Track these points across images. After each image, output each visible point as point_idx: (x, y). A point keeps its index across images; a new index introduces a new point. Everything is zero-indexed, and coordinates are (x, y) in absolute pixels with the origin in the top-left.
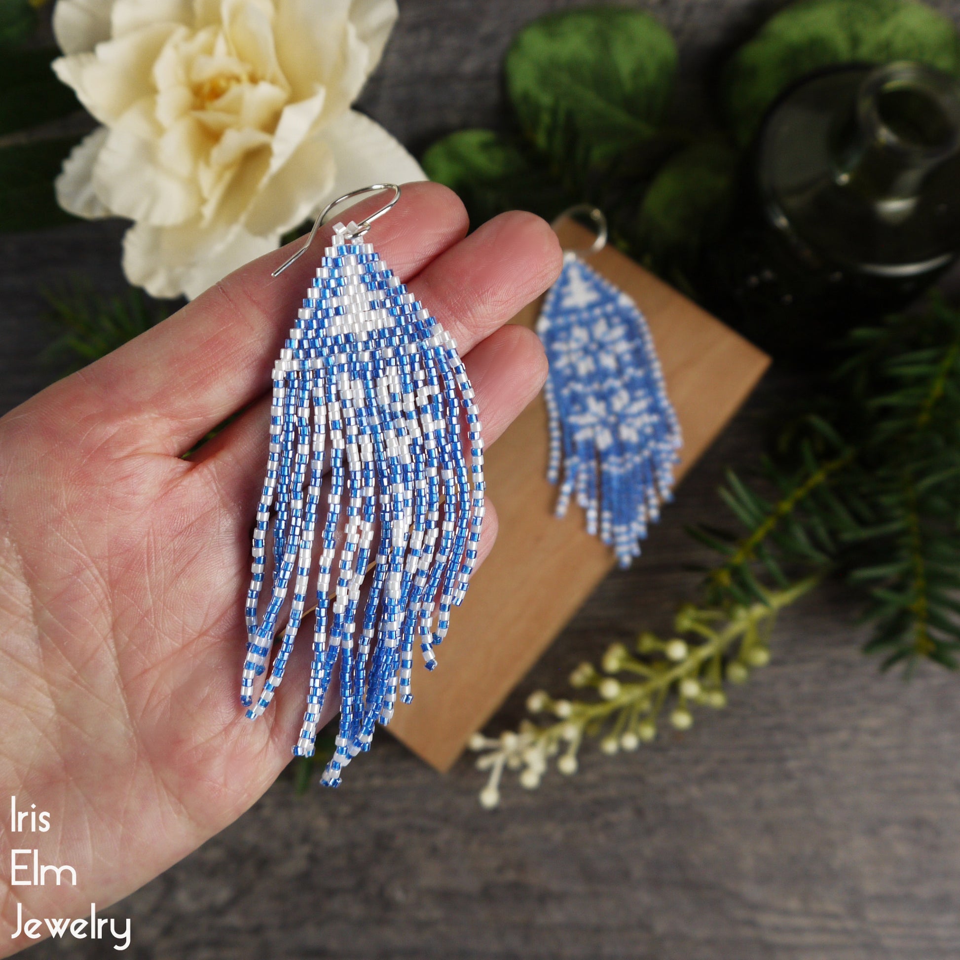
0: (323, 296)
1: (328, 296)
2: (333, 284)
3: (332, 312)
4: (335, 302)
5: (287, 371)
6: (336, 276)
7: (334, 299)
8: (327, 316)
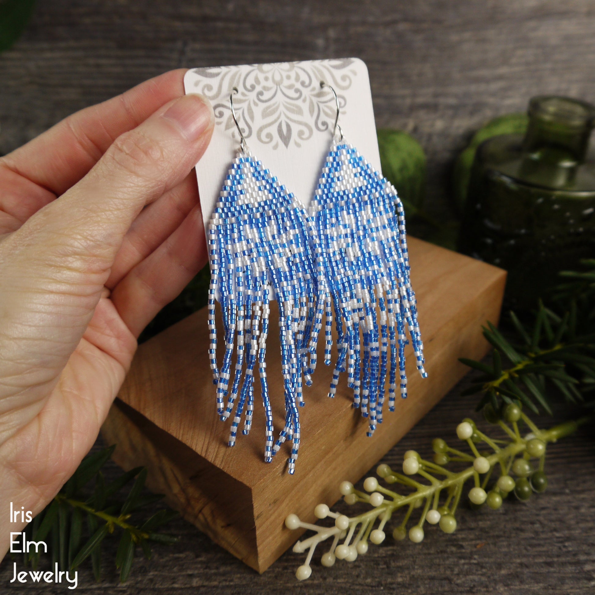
0: (233, 183)
1: (236, 184)
2: (238, 177)
3: (238, 193)
4: (239, 187)
5: (217, 225)
6: (239, 173)
7: (239, 186)
8: (236, 195)
